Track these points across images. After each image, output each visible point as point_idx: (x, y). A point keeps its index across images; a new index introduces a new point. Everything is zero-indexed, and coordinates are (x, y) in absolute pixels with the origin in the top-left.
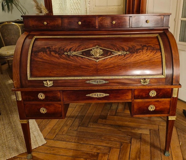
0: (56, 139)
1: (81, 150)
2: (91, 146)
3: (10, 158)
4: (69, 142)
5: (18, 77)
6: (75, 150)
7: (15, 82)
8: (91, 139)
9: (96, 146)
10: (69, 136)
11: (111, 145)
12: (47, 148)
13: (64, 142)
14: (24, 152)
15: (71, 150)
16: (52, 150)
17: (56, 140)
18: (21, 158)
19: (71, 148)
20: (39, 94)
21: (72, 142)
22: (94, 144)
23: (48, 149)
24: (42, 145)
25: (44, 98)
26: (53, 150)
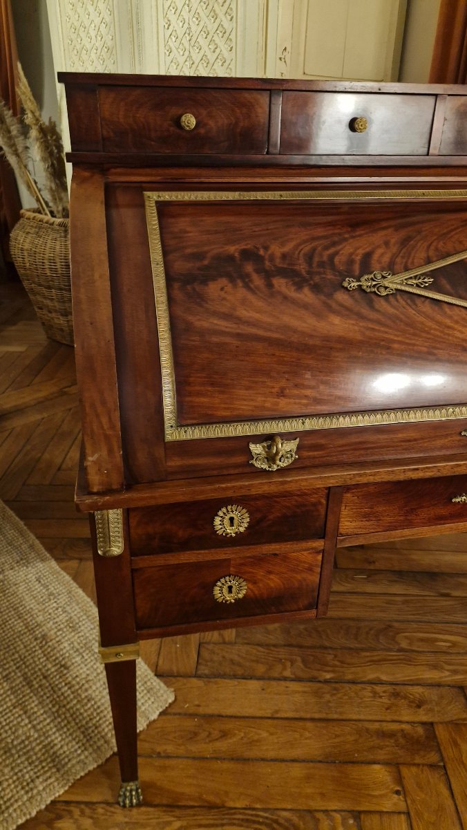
0: (206, 672)
1: (344, 717)
2: (378, 689)
3: (34, 814)
4: (274, 683)
5: (112, 427)
6: (320, 720)
7: (96, 456)
8: (358, 650)
9: (398, 688)
10: (260, 649)
11: (455, 672)
12: (189, 724)
13: (254, 685)
14: (91, 768)
15: (301, 723)
16: (216, 734)
17: (207, 676)
18: (86, 804)
19: (297, 711)
20: (220, 513)
21: (285, 679)
22: (384, 678)
23: (196, 734)
24: (161, 714)
25: (242, 529)
26: (224, 735)
